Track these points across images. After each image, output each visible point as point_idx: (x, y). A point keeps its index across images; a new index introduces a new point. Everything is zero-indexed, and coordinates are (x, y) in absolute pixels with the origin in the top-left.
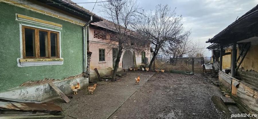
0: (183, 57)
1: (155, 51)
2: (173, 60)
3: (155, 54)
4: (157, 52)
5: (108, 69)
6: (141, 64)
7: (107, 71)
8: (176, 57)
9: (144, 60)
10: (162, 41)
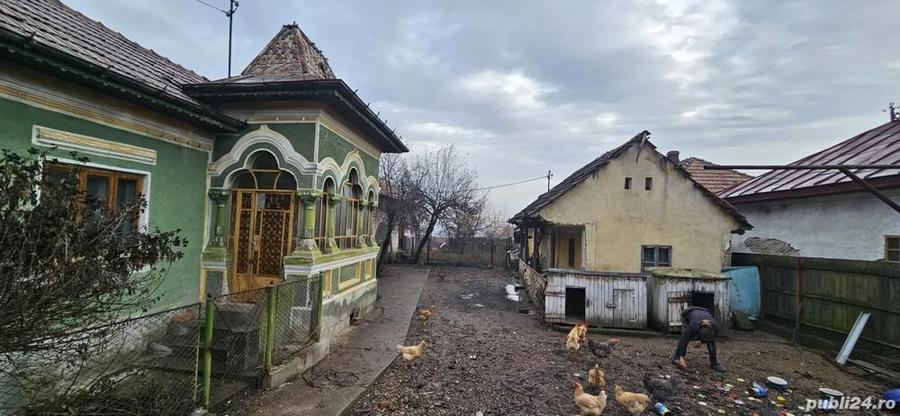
9: (402, 242)
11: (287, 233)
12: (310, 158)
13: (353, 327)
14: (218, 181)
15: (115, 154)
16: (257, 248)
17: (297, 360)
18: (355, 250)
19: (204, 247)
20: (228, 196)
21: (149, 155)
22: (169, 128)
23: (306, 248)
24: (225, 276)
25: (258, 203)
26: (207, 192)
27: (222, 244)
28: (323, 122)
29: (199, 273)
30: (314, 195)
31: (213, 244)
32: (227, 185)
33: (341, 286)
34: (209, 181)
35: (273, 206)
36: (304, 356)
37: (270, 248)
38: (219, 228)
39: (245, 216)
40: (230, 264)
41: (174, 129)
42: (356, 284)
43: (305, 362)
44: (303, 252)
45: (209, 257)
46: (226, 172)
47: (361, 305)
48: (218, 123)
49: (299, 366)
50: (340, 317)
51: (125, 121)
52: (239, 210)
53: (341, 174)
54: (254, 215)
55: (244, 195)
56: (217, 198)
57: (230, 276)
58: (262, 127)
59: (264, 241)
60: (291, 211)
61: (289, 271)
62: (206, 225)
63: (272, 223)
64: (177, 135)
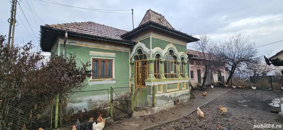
0: (267, 75)
1: (232, 70)
2: (254, 78)
3: (231, 73)
4: (234, 71)
5: (195, 84)
6: (217, 82)
7: (195, 85)
8: (256, 75)
9: (220, 78)
10: (238, 62)
11: (147, 73)
12: (149, 48)
13: (175, 106)
14: (131, 59)
15: (106, 55)
16: (141, 78)
17: (144, 111)
18: (175, 78)
19: (130, 77)
20: (134, 63)
21: (113, 55)
22: (117, 47)
23: (150, 77)
24: (134, 85)
25: (140, 64)
26: (130, 62)
27: (133, 76)
28: (152, 36)
29: (129, 84)
30: (151, 60)
31: (132, 77)
32: (133, 60)
33: (168, 91)
34: (130, 60)
35: (143, 65)
36: (147, 111)
37: (143, 77)
38: (133, 72)
39: (138, 68)
40: (135, 82)
41: (119, 47)
42: (177, 91)
43: (147, 113)
44: (149, 78)
45: (131, 80)
46: (132, 57)
47: (180, 99)
48: (128, 44)
49: (145, 113)
50: (168, 101)
51: (107, 47)
52: (136, 67)
53: (164, 52)
54: (139, 68)
55: (137, 62)
56: (132, 64)
57: (135, 85)
58: (138, 42)
59: (142, 75)
60: (147, 66)
61: (147, 84)
62: (130, 71)
63: (143, 70)
64: (120, 49)
